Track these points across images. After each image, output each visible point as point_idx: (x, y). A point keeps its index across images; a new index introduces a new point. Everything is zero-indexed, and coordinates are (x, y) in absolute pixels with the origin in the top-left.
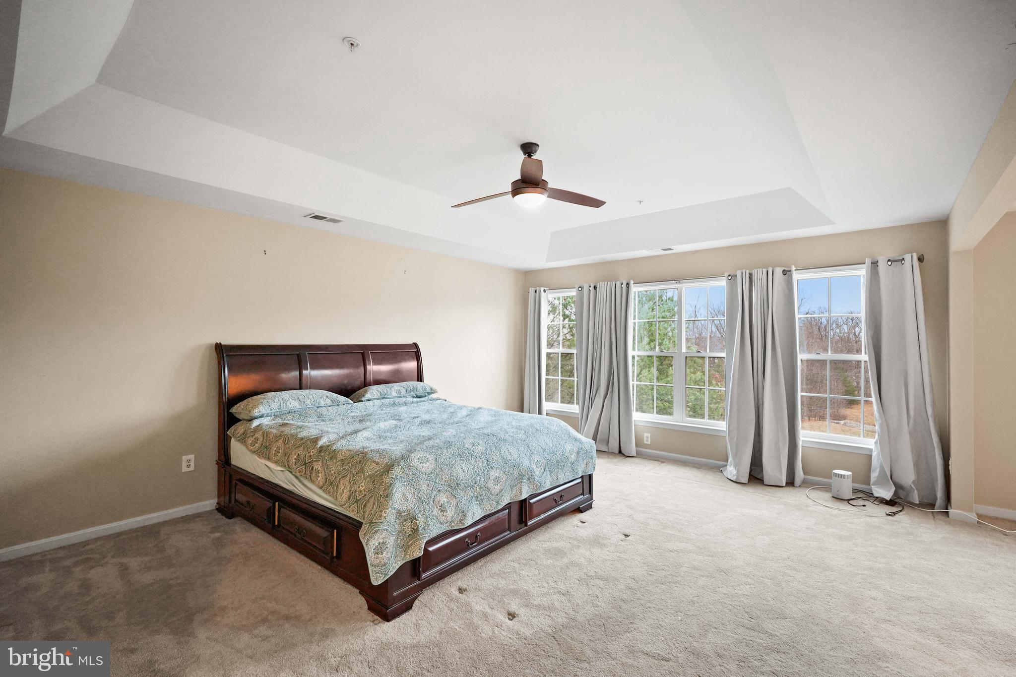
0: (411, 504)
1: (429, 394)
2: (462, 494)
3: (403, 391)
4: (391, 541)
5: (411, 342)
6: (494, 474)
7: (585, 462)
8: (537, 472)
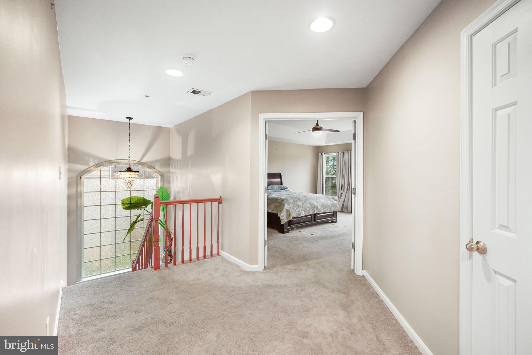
0: (288, 208)
1: (286, 189)
2: (300, 208)
3: (278, 187)
4: (285, 215)
5: (278, 173)
6: (308, 205)
7: (334, 207)
8: (319, 207)
